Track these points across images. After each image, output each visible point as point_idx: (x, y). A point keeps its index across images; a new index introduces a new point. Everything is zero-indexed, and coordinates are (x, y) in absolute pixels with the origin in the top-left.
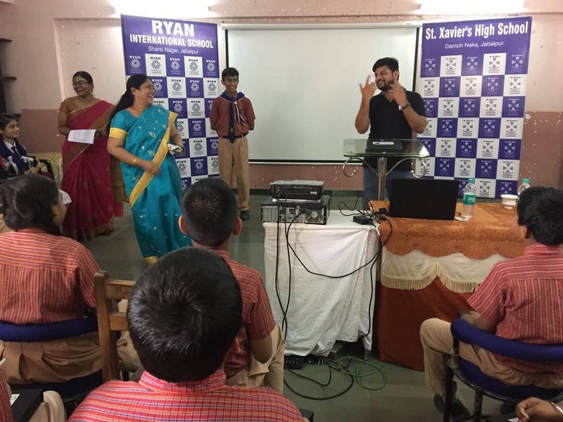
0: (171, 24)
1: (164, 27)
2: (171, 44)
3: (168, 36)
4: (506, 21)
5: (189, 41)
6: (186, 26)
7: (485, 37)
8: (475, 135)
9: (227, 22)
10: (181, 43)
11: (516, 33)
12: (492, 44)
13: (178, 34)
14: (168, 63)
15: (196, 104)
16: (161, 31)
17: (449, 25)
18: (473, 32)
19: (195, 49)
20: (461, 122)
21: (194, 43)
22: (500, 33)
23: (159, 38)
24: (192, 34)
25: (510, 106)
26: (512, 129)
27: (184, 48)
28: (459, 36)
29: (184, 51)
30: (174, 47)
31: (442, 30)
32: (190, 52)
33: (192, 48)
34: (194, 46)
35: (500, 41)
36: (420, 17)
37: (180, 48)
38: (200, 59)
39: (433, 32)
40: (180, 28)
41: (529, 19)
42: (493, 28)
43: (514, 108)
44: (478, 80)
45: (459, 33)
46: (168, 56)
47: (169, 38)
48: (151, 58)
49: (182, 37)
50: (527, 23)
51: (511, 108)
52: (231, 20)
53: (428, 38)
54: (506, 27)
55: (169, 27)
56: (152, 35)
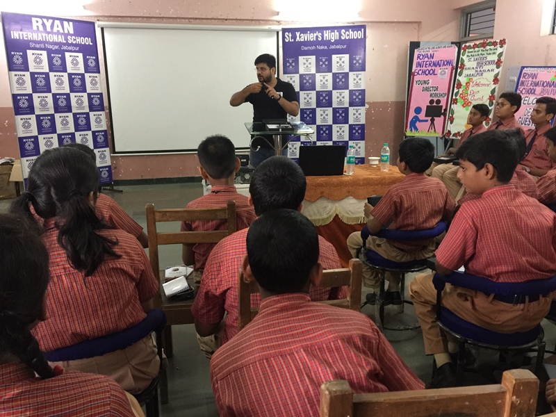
0: (51, 21)
1: (43, 24)
2: (52, 41)
4: (347, 28)
5: (69, 37)
6: (65, 23)
7: (332, 41)
8: (330, 122)
9: (102, 21)
10: (61, 39)
11: (355, 38)
12: (338, 47)
13: (58, 31)
14: (50, 60)
15: (79, 99)
16: (41, 28)
17: (304, 31)
18: (323, 36)
19: (76, 45)
20: (319, 111)
21: (74, 40)
22: (343, 38)
23: (40, 35)
24: (72, 32)
25: (354, 97)
26: (358, 116)
27: (65, 44)
28: (312, 40)
29: (65, 48)
30: (54, 43)
31: (298, 34)
32: (70, 48)
33: (72, 45)
34: (74, 42)
35: (343, 45)
36: (279, 22)
37: (60, 44)
38: (80, 55)
39: (290, 35)
40: (60, 26)
41: (364, 27)
42: (338, 33)
43: (358, 99)
44: (329, 76)
45: (311, 37)
46: (49, 52)
47: (50, 35)
48: (33, 54)
49: (62, 34)
50: (363, 30)
51: (355, 99)
52: (107, 19)
53: (287, 41)
54: (347, 33)
55: (48, 24)
56: (33, 32)
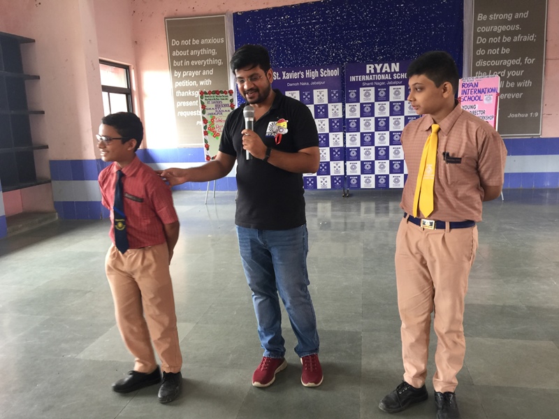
0: (381, 65)
1: (375, 69)
2: (380, 79)
3: (379, 74)
5: (394, 75)
6: (393, 65)
10: (388, 77)
13: (386, 71)
14: (377, 93)
16: (373, 72)
21: (398, 75)
23: (371, 76)
24: (397, 70)
27: (390, 80)
29: (390, 83)
30: (381, 81)
32: (394, 83)
33: (397, 80)
37: (386, 81)
38: (403, 87)
40: (388, 67)
46: (377, 88)
48: (364, 90)
49: (388, 73)
55: (378, 67)
56: (366, 74)
